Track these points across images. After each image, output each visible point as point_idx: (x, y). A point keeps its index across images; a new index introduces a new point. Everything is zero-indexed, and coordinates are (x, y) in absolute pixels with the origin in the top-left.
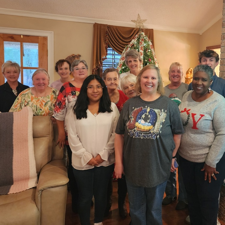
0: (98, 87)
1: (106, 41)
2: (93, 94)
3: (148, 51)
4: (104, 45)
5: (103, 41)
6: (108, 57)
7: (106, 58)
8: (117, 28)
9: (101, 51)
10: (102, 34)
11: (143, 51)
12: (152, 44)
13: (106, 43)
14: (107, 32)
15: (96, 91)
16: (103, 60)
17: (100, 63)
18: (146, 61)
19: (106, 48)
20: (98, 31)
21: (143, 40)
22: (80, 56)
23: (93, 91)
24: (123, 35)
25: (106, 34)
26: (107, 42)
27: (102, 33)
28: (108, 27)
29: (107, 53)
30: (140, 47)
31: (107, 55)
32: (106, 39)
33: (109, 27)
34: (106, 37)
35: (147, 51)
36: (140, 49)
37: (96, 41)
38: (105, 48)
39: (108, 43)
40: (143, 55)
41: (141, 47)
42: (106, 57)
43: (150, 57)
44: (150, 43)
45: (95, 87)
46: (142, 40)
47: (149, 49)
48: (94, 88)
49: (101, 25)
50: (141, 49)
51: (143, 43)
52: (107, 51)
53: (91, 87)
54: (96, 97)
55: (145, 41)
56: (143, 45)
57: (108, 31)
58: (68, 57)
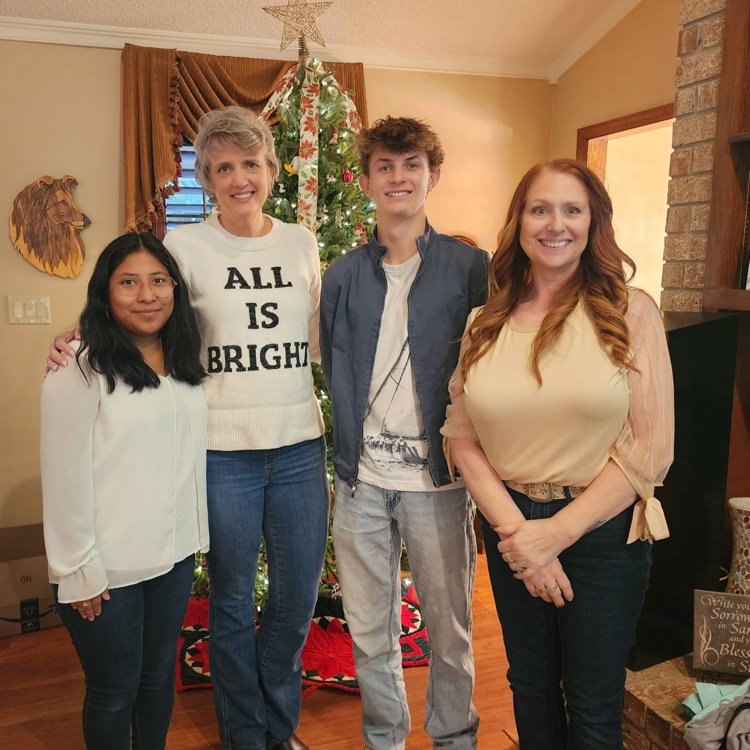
0: (157, 281)
1: (173, 117)
2: (140, 307)
3: (340, 139)
4: (165, 136)
5: (161, 117)
6: (182, 182)
7: (177, 189)
8: (216, 63)
9: (155, 158)
10: (155, 91)
11: (316, 138)
12: (355, 109)
13: (174, 125)
14: (174, 78)
15: (148, 296)
16: (166, 194)
17: (152, 208)
18: (332, 180)
19: (175, 147)
20: (137, 76)
21: (316, 91)
22: (73, 183)
23: (139, 295)
24: (240, 90)
25: (172, 90)
26: (177, 122)
27: (155, 84)
28: (178, 59)
29: (178, 167)
30: (303, 119)
31: (179, 174)
32: (173, 109)
33: (182, 59)
34: (172, 100)
35: (336, 136)
36: (303, 127)
37: (132, 118)
38: (169, 146)
39: (182, 125)
40: (316, 153)
41: (308, 118)
42: (175, 183)
43: (349, 165)
44: (350, 106)
45: (145, 280)
46: (313, 90)
47: (341, 130)
48: (142, 286)
49: (150, 51)
50: (306, 129)
51: (316, 100)
52: (178, 160)
53: (129, 282)
54: (149, 320)
55: (325, 97)
56: (315, 111)
57: (179, 76)
58: (26, 189)
